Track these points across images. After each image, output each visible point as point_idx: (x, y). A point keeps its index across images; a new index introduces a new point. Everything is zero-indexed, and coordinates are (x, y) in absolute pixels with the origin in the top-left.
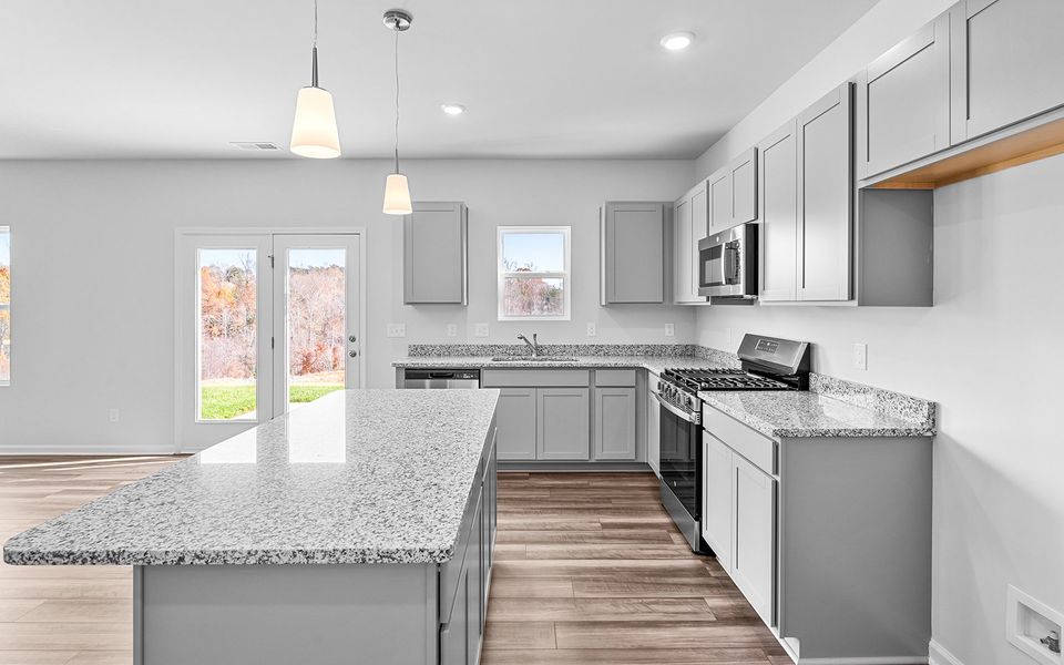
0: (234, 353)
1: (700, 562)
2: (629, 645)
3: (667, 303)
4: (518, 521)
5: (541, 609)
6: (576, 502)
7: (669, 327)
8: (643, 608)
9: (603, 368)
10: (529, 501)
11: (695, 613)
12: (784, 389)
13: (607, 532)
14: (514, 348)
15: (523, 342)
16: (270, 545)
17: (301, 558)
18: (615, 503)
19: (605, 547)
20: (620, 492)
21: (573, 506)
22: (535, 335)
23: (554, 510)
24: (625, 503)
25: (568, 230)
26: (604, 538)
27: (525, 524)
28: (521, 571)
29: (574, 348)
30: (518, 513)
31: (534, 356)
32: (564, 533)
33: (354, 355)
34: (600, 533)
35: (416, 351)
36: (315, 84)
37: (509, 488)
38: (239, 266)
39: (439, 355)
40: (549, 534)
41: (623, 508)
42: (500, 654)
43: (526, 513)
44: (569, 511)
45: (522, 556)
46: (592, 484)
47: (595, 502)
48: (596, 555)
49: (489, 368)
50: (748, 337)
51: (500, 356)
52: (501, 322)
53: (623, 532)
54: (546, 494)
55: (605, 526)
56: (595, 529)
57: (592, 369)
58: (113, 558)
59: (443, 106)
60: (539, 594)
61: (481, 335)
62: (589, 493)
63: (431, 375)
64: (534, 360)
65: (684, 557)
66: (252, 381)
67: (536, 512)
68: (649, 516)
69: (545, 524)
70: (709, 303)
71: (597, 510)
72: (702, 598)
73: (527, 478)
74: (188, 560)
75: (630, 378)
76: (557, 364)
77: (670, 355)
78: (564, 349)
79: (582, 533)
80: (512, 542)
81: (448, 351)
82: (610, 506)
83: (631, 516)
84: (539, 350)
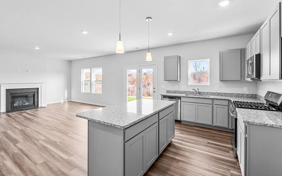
0: (145, 91)
1: (236, 161)
2: (197, 172)
3: (243, 80)
4: (184, 136)
5: (179, 156)
6: (203, 135)
7: (246, 88)
8: (208, 166)
9: (216, 99)
10: (190, 132)
11: (224, 172)
12: (274, 111)
13: (208, 145)
14: (192, 92)
15: (194, 91)
16: (101, 120)
17: (104, 123)
18: (216, 138)
19: (206, 148)
20: (219, 136)
21: (202, 136)
22: (198, 89)
23: (195, 136)
24: (219, 139)
25: (209, 60)
26: (207, 146)
27: (186, 137)
28: (179, 147)
29: (210, 93)
30: (186, 134)
31: (198, 95)
32: (195, 142)
33: (154, 92)
34: (206, 144)
35: (168, 92)
36: (120, 40)
37: (187, 128)
38: (146, 72)
39: (173, 93)
40: (191, 141)
41: (218, 140)
42: (164, 162)
43: (188, 134)
44: (200, 137)
45: (181, 144)
46: (211, 132)
47: (209, 137)
48: (201, 149)
49: (183, 97)
50: (268, 92)
51: (189, 94)
52: (189, 85)
53: (214, 146)
54: (196, 131)
55: (208, 143)
56: (205, 143)
57: (213, 99)
58: (85, 118)
59: (168, 34)
60: (180, 153)
61: (184, 88)
62: (209, 134)
63: (169, 97)
64: (198, 96)
65: (231, 158)
66: (136, 97)
67: (190, 135)
68: (226, 144)
69: (191, 138)
70: (252, 81)
71: (209, 139)
72: (230, 170)
73: (193, 127)
74: (92, 120)
75: (226, 103)
76: (202, 97)
77: (245, 97)
78: (207, 93)
79: (200, 143)
80: (180, 140)
81: (175, 92)
82: (214, 138)
83: (219, 142)
84: (199, 93)
